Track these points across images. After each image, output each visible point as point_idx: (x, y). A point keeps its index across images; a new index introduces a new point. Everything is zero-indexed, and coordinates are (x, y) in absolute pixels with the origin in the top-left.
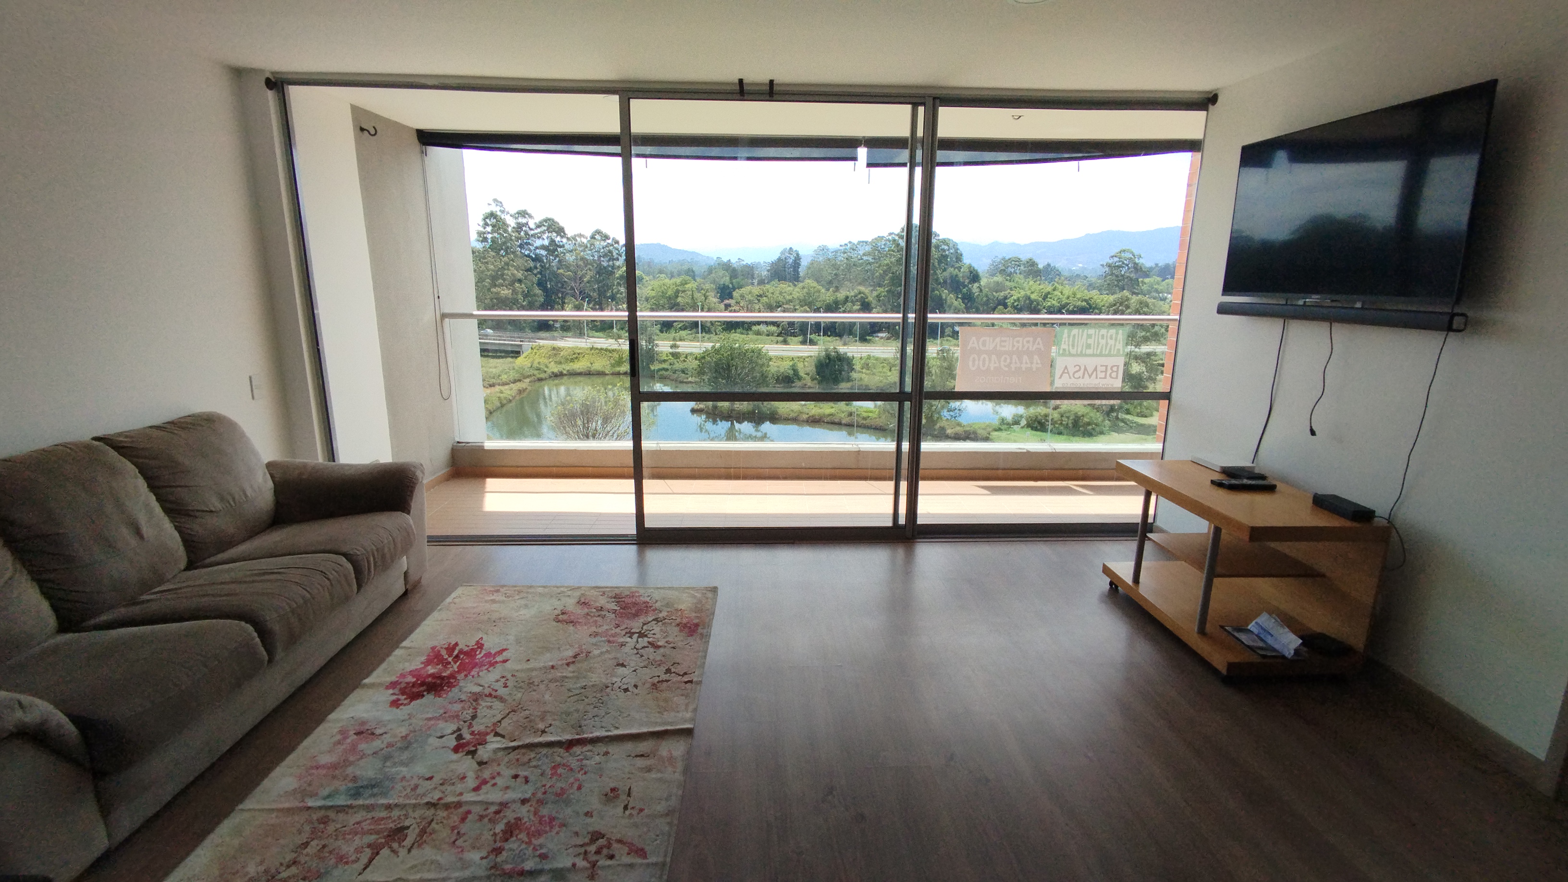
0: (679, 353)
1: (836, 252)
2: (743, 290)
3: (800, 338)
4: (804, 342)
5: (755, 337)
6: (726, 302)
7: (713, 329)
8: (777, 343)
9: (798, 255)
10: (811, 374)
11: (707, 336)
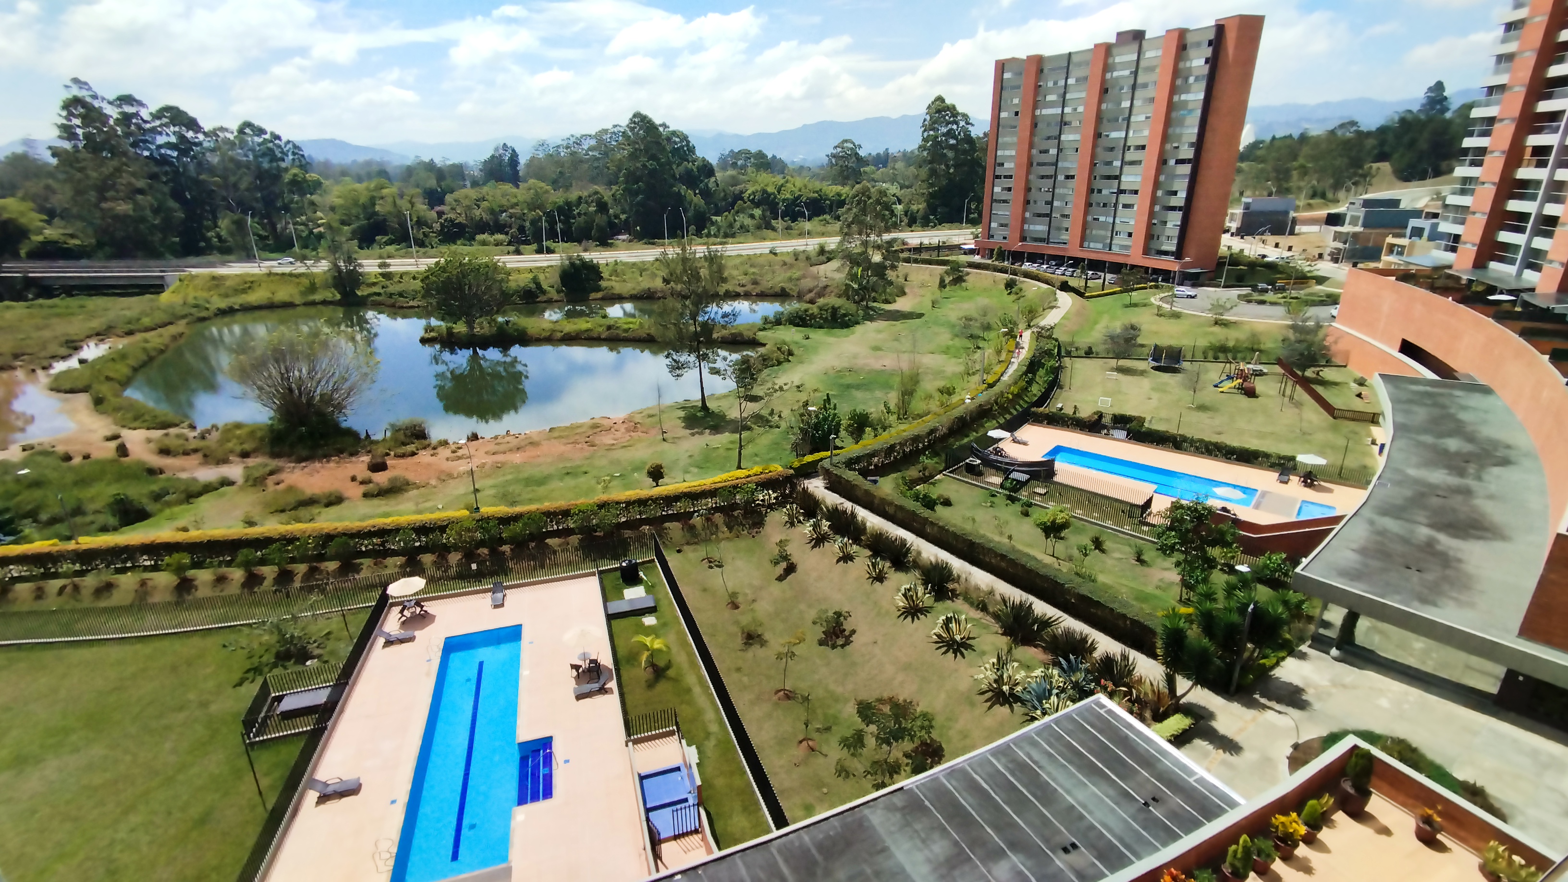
0: (390, 273)
1: (558, 147)
2: (457, 194)
3: (534, 246)
4: (540, 251)
5: (480, 247)
6: (438, 208)
7: (427, 242)
8: (508, 253)
9: (513, 150)
10: (556, 286)
11: (422, 250)
